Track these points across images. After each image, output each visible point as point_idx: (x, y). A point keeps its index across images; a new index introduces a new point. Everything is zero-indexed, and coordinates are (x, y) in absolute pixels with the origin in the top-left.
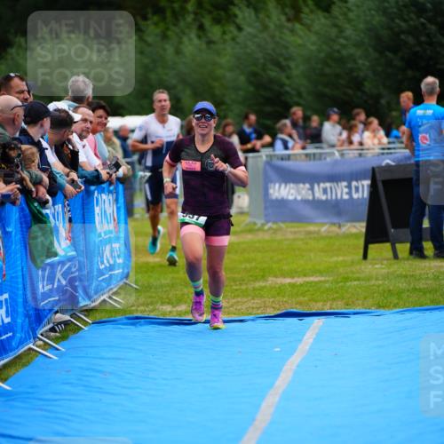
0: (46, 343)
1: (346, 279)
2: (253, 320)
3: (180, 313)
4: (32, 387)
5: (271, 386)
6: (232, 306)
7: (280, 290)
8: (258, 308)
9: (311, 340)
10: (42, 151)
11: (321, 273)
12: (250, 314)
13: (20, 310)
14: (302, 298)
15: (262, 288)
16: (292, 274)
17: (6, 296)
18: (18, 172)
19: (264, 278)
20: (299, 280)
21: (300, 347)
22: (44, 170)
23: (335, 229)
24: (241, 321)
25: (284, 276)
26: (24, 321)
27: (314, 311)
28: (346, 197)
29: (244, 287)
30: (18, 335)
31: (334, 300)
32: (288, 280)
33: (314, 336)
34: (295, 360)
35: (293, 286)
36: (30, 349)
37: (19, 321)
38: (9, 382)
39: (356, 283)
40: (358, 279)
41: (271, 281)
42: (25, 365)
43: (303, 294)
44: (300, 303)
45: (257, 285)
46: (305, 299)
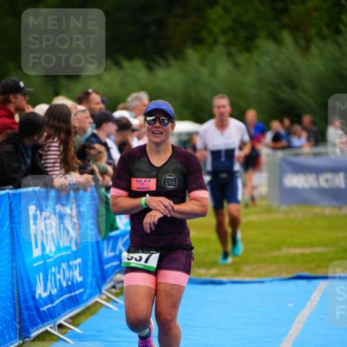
0: (109, 298)
1: (346, 251)
2: (271, 281)
3: (213, 276)
4: (98, 331)
5: (286, 334)
6: (253, 270)
7: (292, 259)
8: (275, 272)
9: (318, 299)
10: (108, 149)
11: (325, 245)
12: (268, 276)
13: (90, 271)
14: (310, 265)
15: (277, 257)
16: (302, 245)
17: (79, 260)
18: (90, 165)
19: (279, 248)
20: (307, 251)
21: (309, 303)
22: (109, 164)
23: (336, 211)
24: (262, 282)
25: (295, 246)
26: (92, 280)
27: (320, 275)
28: (343, 186)
29: (263, 256)
30: (88, 291)
32: (298, 251)
33: (320, 295)
34: (305, 313)
35: (302, 255)
36: (97, 302)
37: (89, 279)
38: (80, 327)
41: (285, 251)
42: (92, 314)
43: (311, 262)
44: (309, 269)
45: (276, 253)
46: (313, 265)
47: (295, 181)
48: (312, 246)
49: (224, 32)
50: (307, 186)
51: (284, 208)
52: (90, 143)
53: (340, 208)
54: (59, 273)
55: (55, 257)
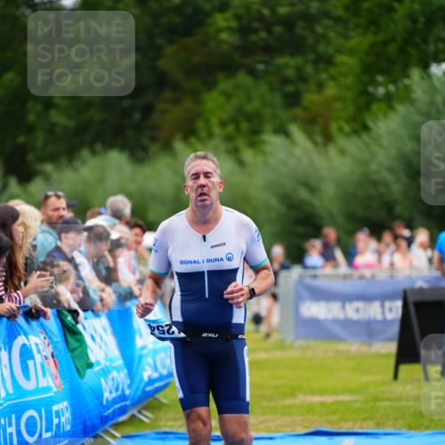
1: (376, 399)
2: (282, 438)
6: (261, 423)
7: (310, 409)
8: (288, 426)
10: (76, 267)
11: (351, 392)
12: (280, 431)
14: (331, 417)
15: (291, 406)
16: (322, 392)
19: (293, 395)
20: (329, 399)
23: (364, 349)
24: (271, 438)
25: (314, 393)
27: (344, 430)
28: (379, 317)
29: (273, 404)
31: (364, 419)
32: (317, 399)
35: (322, 404)
39: (387, 403)
40: (388, 399)
41: (301, 399)
43: (334, 413)
44: (330, 422)
45: (288, 402)
46: (335, 418)
47: (315, 310)
48: (335, 393)
49: (223, 124)
50: (330, 316)
51: (300, 343)
52: (52, 259)
53: (370, 345)
54: (10, 425)
55: (5, 405)
